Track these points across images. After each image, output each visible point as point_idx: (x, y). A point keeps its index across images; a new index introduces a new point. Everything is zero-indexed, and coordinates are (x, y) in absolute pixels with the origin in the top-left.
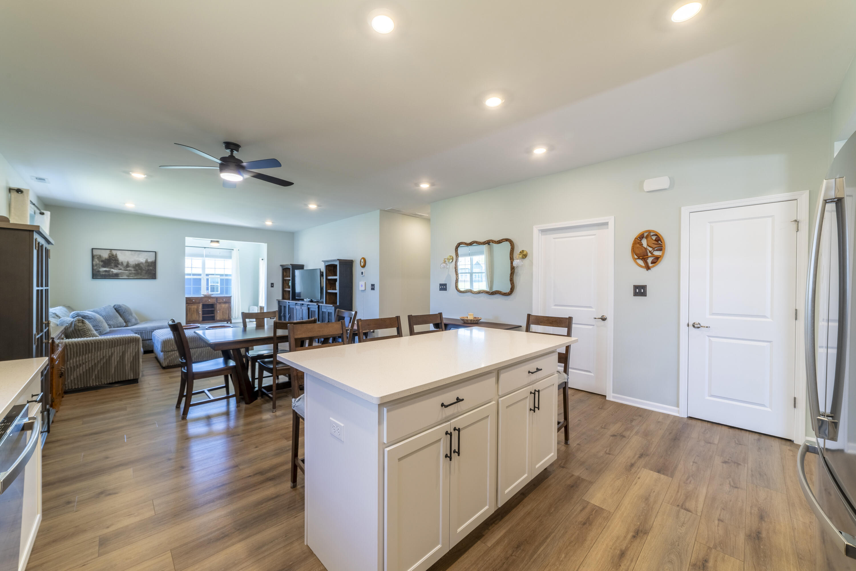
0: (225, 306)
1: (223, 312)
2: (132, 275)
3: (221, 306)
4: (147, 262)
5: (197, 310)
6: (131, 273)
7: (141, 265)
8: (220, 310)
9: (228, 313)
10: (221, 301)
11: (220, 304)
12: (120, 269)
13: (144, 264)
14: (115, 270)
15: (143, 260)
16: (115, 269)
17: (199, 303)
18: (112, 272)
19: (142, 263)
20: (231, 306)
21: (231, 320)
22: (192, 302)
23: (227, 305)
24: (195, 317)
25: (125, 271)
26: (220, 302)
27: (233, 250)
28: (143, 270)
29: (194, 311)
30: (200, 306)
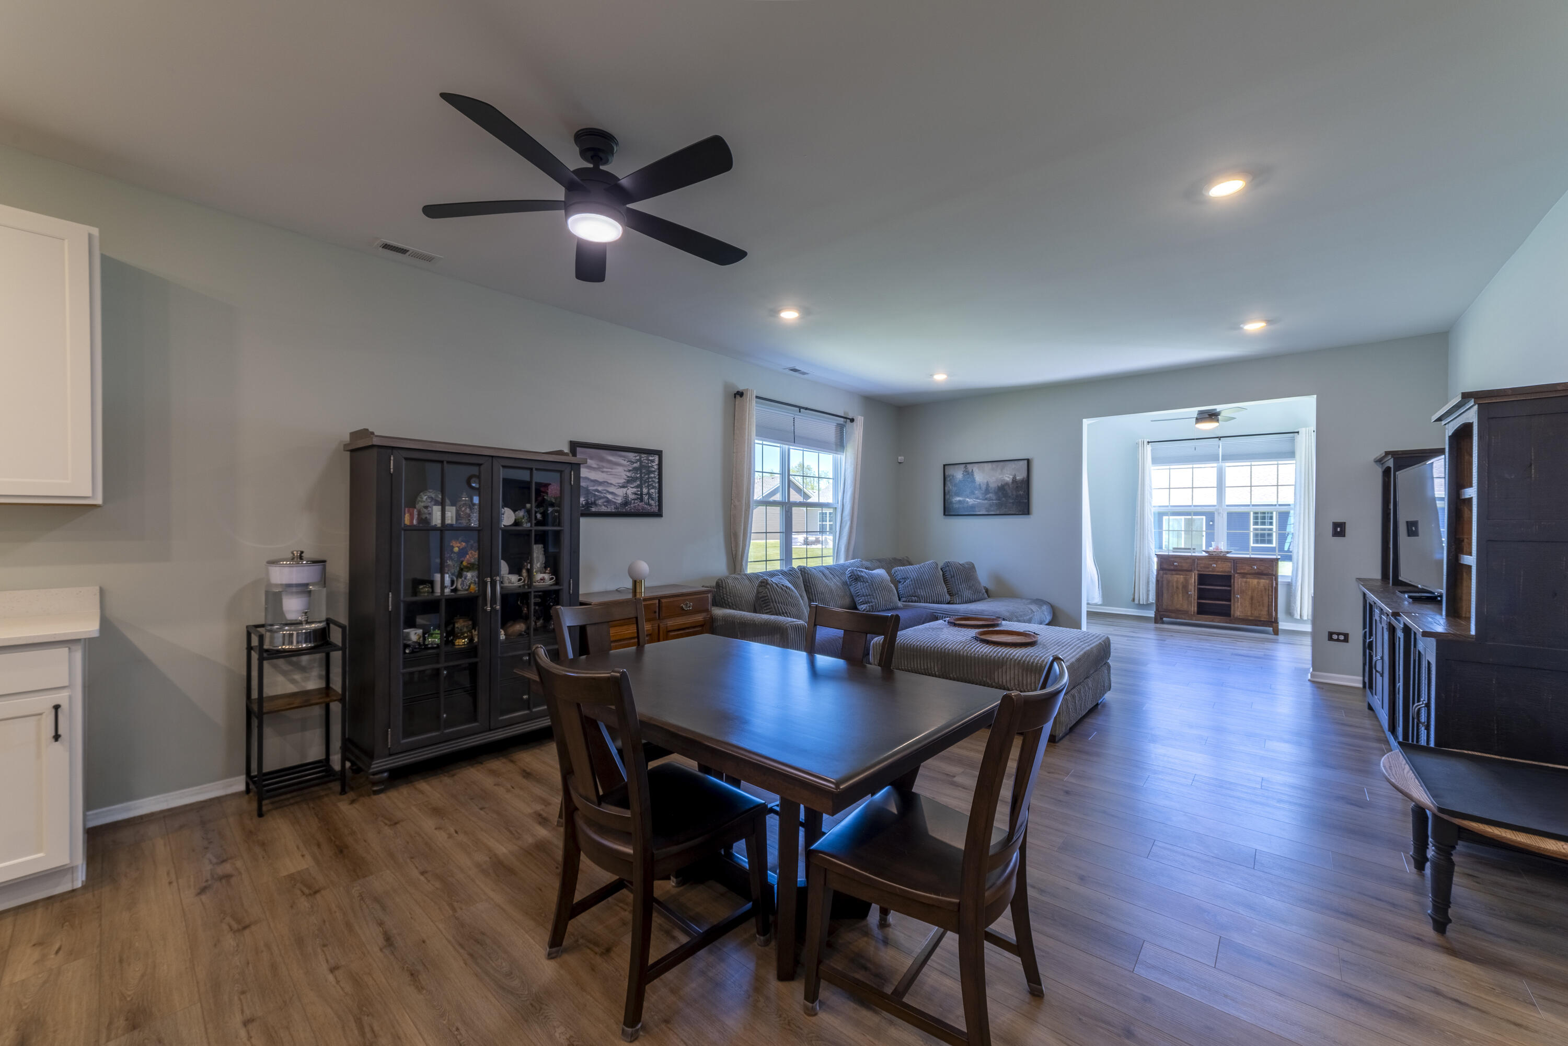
0: (1258, 583)
1: (1252, 598)
2: (992, 509)
3: (1246, 582)
4: (1014, 480)
5: (1185, 587)
6: (992, 503)
7: (1006, 487)
8: (1242, 592)
9: (1266, 604)
10: (1247, 569)
11: (1243, 577)
12: (977, 498)
13: (1011, 486)
14: (971, 500)
15: (1008, 477)
16: (971, 498)
17: (1191, 571)
18: (968, 502)
19: (1007, 484)
20: (1277, 584)
21: (1276, 622)
22: (1172, 568)
23: (1264, 582)
24: (1180, 602)
25: (984, 500)
26: (1246, 571)
27: (1298, 432)
28: (1010, 497)
29: (1177, 588)
30: (1191, 577)
